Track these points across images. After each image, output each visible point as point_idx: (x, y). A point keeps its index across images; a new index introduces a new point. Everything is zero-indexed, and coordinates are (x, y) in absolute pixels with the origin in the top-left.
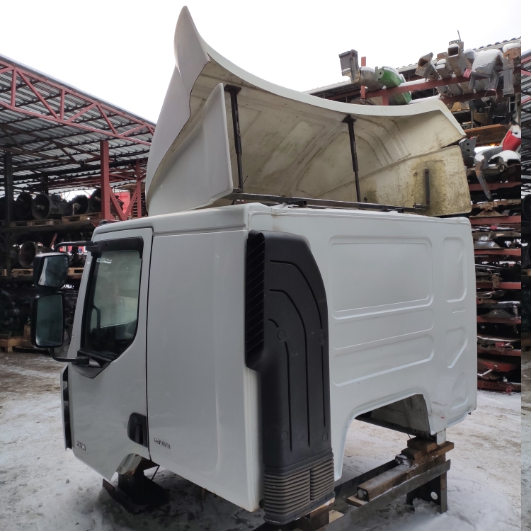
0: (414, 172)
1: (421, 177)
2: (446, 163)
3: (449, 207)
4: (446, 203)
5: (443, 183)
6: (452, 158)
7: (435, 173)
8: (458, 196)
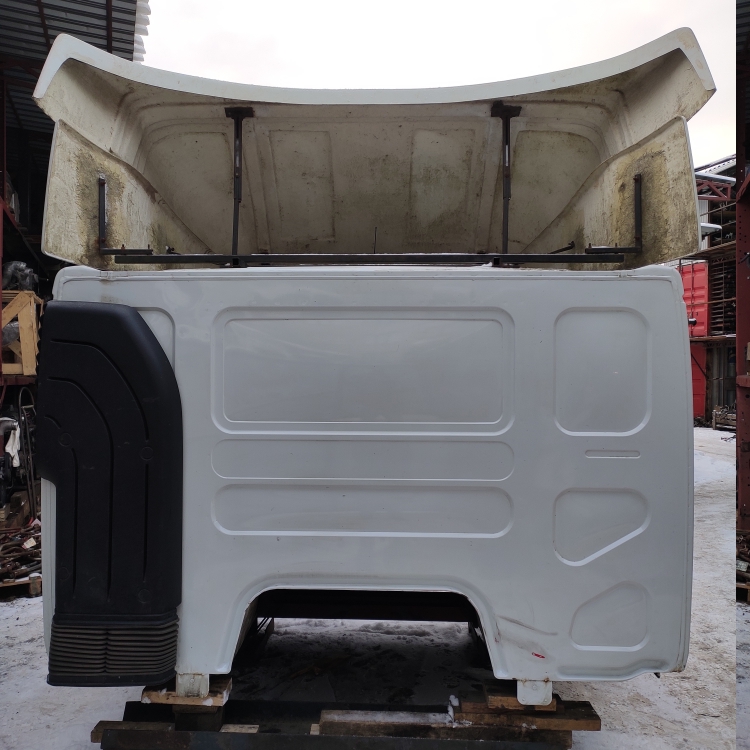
0: (619, 185)
1: (630, 192)
2: (668, 158)
3: (672, 245)
4: (669, 238)
5: (663, 198)
6: (676, 142)
7: (651, 179)
8: (684, 222)
